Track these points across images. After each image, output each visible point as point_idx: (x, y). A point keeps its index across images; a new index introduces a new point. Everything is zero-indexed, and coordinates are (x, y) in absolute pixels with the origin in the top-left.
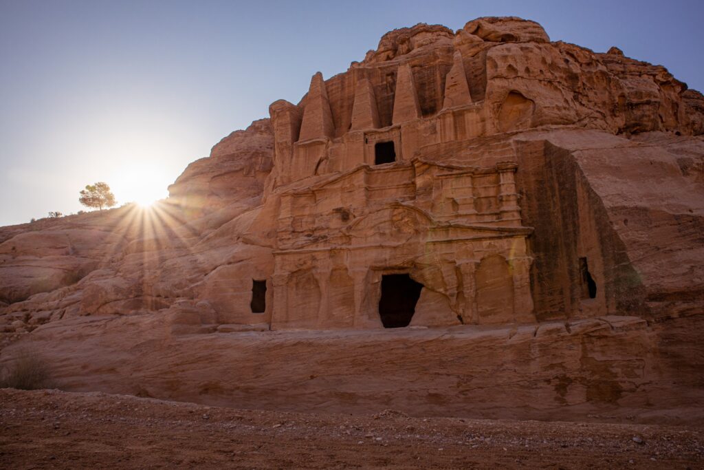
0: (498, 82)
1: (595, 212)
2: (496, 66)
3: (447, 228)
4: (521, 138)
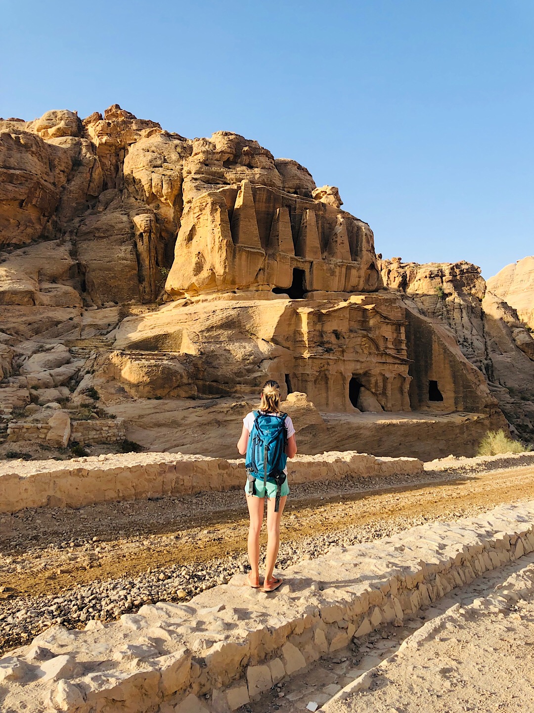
0: (370, 255)
1: (450, 361)
2: (369, 242)
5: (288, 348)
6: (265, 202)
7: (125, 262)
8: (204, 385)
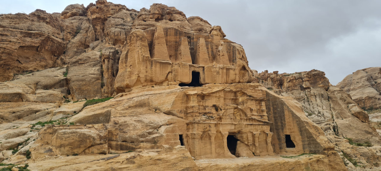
0: (241, 61)
1: (297, 121)
2: (240, 54)
5: (182, 118)
6: (174, 36)
7: (93, 75)
8: (117, 145)
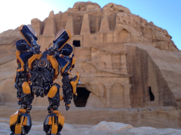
0: (119, 25)
1: (156, 71)
2: (119, 19)
3: (102, 72)
4: (128, 44)
